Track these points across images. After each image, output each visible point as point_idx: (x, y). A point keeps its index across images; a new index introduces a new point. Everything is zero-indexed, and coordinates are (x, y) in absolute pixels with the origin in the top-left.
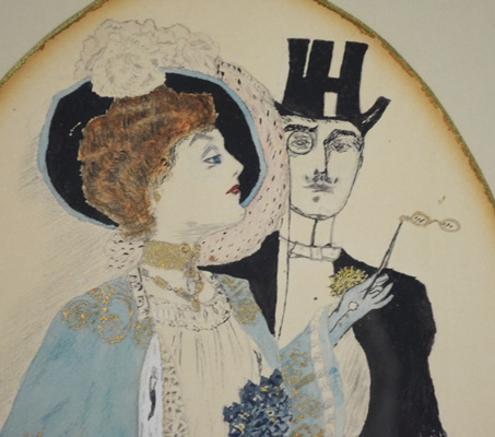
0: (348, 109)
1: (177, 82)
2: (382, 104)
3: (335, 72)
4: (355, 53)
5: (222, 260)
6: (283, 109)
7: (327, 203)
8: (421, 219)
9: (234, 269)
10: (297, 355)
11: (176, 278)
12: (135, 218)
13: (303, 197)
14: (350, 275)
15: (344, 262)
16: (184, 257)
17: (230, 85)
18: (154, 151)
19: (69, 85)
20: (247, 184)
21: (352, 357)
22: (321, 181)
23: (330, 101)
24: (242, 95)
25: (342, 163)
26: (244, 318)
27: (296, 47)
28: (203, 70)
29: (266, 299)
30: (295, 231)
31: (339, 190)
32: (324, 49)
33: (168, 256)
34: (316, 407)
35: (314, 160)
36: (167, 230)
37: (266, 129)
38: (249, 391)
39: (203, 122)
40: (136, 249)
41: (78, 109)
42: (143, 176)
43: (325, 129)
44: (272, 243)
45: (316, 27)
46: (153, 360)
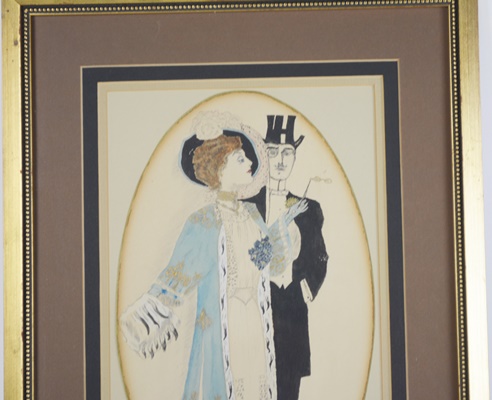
0: (290, 140)
1: (227, 133)
2: (302, 138)
3: (284, 127)
4: (292, 119)
5: (247, 196)
6: (266, 141)
7: (283, 175)
8: (317, 179)
9: (251, 200)
10: (274, 230)
11: (230, 204)
12: (213, 182)
13: (274, 173)
14: (292, 200)
15: (290, 196)
16: (232, 196)
17: (247, 134)
18: (220, 157)
19: (188, 136)
20: (254, 169)
21: (294, 230)
22: (281, 167)
23: (283, 137)
24: (251, 137)
25: (288, 159)
28: (236, 128)
29: (262, 209)
30: (272, 185)
31: (287, 170)
32: (280, 119)
33: (226, 196)
34: (282, 248)
35: (277, 159)
36: (226, 186)
37: (260, 148)
38: (257, 244)
39: (237, 147)
40: (215, 194)
41: (192, 144)
42: (216, 168)
43: (281, 148)
44: (263, 190)
45: (276, 111)
46: (223, 234)
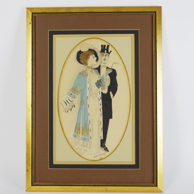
0: (107, 52)
1: (90, 50)
2: (111, 51)
3: (106, 48)
4: (108, 46)
5: (95, 68)
6: (101, 52)
7: (105, 62)
8: (115, 63)
9: (96, 69)
10: (103, 77)
11: (90, 70)
12: (85, 64)
13: (103, 61)
14: (108, 69)
15: (107, 68)
16: (91, 68)
17: (95, 50)
18: (87, 57)
19: (79, 50)
20: (97, 60)
21: (108, 77)
22: (105, 59)
23: (106, 51)
24: (96, 51)
25: (107, 57)
26: (97, 74)
27: (102, 46)
29: (99, 72)
30: (102, 65)
31: (107, 60)
32: (105, 46)
33: (89, 68)
34: (105, 83)
35: (104, 57)
36: (89, 65)
37: (99, 54)
38: (98, 81)
39: (92, 54)
40: (86, 67)
41: (80, 53)
42: (86, 60)
43: (105, 54)
44: (100, 66)
45: (104, 43)
46: (88, 78)
